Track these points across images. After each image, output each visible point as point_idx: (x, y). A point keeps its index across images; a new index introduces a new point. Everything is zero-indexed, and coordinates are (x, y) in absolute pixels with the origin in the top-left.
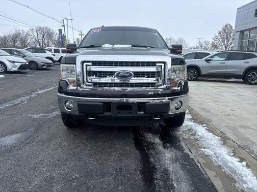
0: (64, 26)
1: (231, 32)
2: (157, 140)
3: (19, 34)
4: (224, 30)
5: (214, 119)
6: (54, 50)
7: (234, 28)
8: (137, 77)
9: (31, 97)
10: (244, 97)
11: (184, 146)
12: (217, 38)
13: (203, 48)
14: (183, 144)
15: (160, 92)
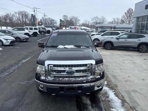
0: (35, 11)
1: (132, 13)
2: (88, 102)
3: (8, 15)
4: (128, 12)
5: (119, 85)
6: (30, 28)
7: (134, 11)
8: (77, 72)
9: (19, 66)
10: (136, 64)
11: (102, 106)
12: (124, 17)
13: (116, 22)
14: (102, 104)
15: (89, 81)
